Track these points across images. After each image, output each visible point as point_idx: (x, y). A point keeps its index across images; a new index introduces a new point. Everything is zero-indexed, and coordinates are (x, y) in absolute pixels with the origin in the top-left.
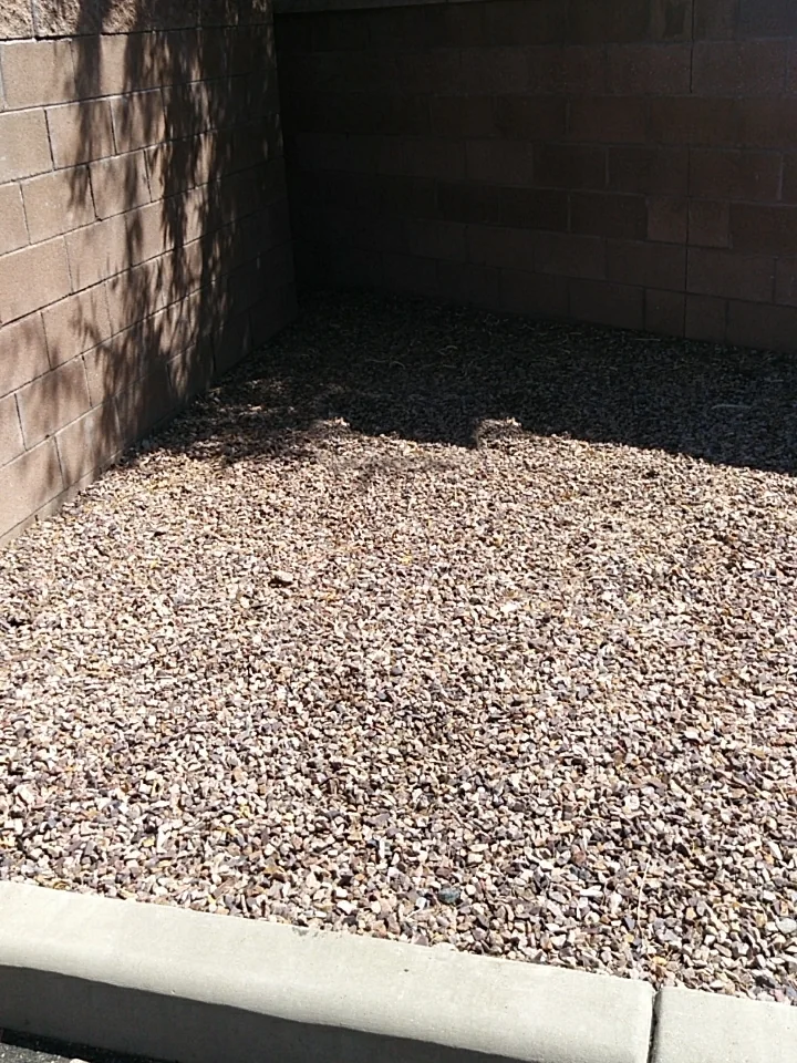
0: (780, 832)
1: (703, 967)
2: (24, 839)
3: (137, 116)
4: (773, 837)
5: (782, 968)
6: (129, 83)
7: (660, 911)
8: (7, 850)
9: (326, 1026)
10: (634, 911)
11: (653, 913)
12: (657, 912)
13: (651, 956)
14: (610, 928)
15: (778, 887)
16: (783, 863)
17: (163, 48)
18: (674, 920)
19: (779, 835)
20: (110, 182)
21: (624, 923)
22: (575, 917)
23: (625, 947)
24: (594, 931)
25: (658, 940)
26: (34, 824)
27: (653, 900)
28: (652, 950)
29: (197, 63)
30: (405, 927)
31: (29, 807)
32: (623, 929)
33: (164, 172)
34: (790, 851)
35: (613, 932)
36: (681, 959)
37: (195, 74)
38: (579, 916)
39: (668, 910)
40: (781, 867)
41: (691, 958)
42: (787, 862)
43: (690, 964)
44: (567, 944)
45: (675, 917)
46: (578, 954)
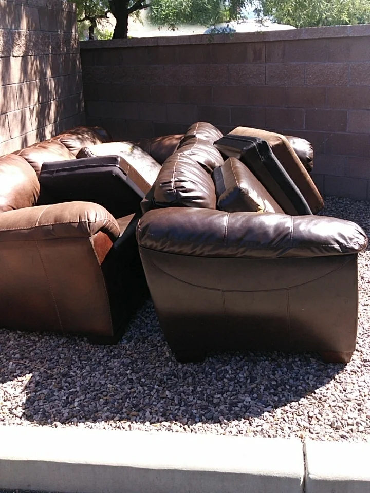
0: (340, 380)
1: (319, 433)
2: (12, 409)
3: (25, 91)
4: (338, 382)
5: (350, 431)
6: (22, 76)
7: (298, 414)
8: (5, 414)
9: (168, 470)
10: (287, 414)
11: (295, 415)
12: (296, 414)
13: (298, 431)
14: (279, 422)
15: (343, 401)
16: (344, 392)
17: (37, 61)
18: (304, 417)
19: (340, 381)
20: (15, 120)
21: (284, 420)
22: (263, 419)
23: (286, 429)
24: (272, 424)
25: (299, 425)
26: (16, 403)
27: (294, 410)
28: (298, 429)
29: (49, 68)
30: (193, 429)
31: (12, 396)
32: (284, 422)
33: (37, 116)
34: (346, 387)
35: (280, 423)
36: (310, 431)
37: (49, 73)
38: (265, 419)
39: (301, 413)
40: (343, 393)
41: (314, 430)
42: (345, 391)
43: (314, 432)
44: (262, 429)
45: (304, 415)
46: (267, 433)
